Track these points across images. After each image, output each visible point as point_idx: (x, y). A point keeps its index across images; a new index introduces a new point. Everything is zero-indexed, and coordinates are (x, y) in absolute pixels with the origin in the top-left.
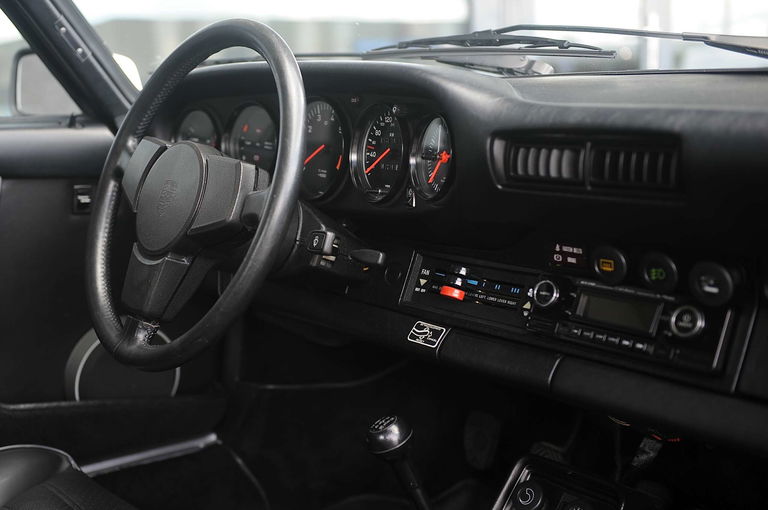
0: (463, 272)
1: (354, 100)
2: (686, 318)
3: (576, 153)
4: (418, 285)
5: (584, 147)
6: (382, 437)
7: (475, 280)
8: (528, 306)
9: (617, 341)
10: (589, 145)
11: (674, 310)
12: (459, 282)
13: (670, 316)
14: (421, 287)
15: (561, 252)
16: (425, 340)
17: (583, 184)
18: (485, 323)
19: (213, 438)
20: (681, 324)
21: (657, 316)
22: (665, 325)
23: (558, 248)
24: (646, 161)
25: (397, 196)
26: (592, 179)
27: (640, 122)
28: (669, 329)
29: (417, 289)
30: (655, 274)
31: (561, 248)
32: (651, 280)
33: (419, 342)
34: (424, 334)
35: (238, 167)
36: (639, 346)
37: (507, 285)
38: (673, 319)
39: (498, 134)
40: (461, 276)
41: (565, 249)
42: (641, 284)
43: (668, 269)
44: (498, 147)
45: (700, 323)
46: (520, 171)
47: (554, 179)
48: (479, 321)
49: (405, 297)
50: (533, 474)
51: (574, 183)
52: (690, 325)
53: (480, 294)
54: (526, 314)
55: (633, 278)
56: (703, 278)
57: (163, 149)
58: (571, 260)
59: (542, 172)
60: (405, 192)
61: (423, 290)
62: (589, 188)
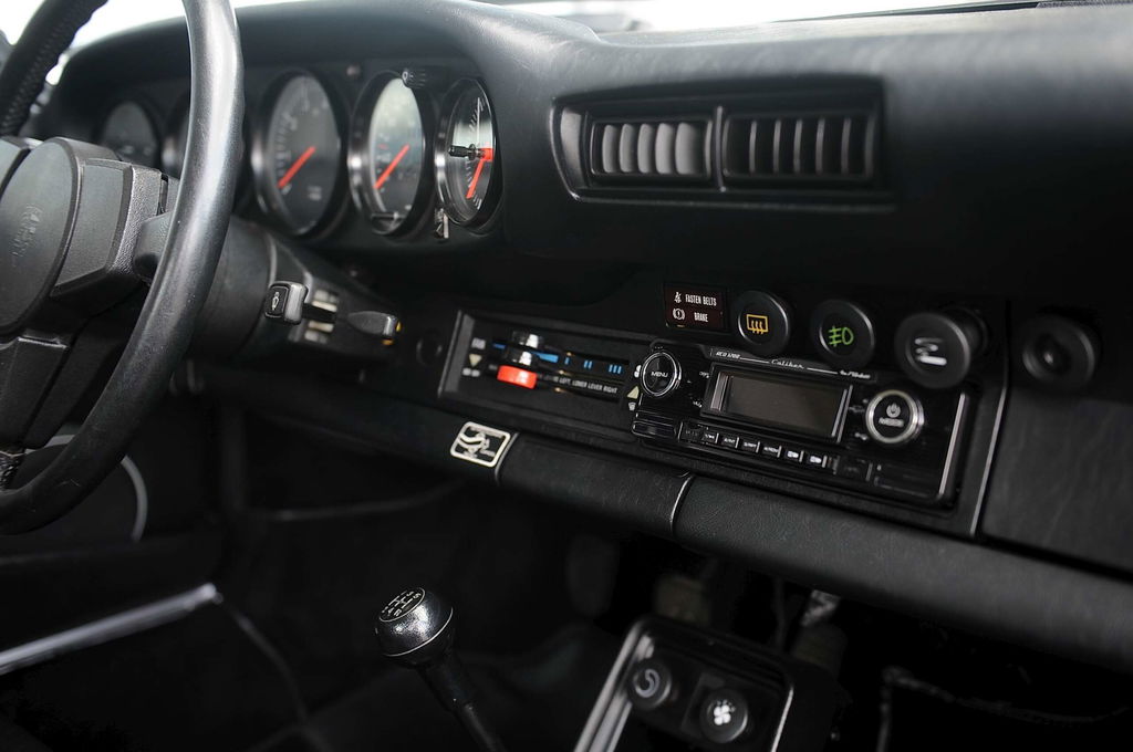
0: (533, 341)
1: (351, 71)
2: (893, 410)
3: (700, 128)
4: (468, 364)
5: (712, 115)
6: (399, 629)
7: (553, 353)
8: (634, 394)
9: (778, 451)
10: (720, 110)
11: (871, 397)
12: (526, 359)
13: (865, 407)
14: (473, 368)
15: (684, 305)
16: (479, 454)
17: (712, 182)
18: (570, 424)
19: (207, 592)
20: (882, 421)
21: (844, 407)
22: (856, 422)
23: (678, 299)
24: (820, 135)
25: (422, 223)
26: (726, 172)
27: (807, 63)
28: (865, 431)
29: (467, 372)
30: (836, 336)
31: (683, 298)
32: (831, 347)
33: (469, 457)
34: (476, 445)
35: (128, 175)
36: (815, 460)
37: (602, 360)
38: (871, 414)
39: (568, 102)
40: (529, 349)
41: (690, 299)
42: (813, 354)
43: (858, 327)
44: (570, 126)
45: (918, 419)
46: (607, 167)
47: (664, 176)
48: (560, 421)
49: (448, 384)
50: (657, 645)
51: (698, 183)
52: (900, 423)
53: (560, 376)
54: (632, 407)
55: (801, 345)
56: (918, 341)
57: (25, 153)
58: (701, 317)
59: (644, 167)
60: (432, 216)
61: (476, 373)
62: (723, 189)
